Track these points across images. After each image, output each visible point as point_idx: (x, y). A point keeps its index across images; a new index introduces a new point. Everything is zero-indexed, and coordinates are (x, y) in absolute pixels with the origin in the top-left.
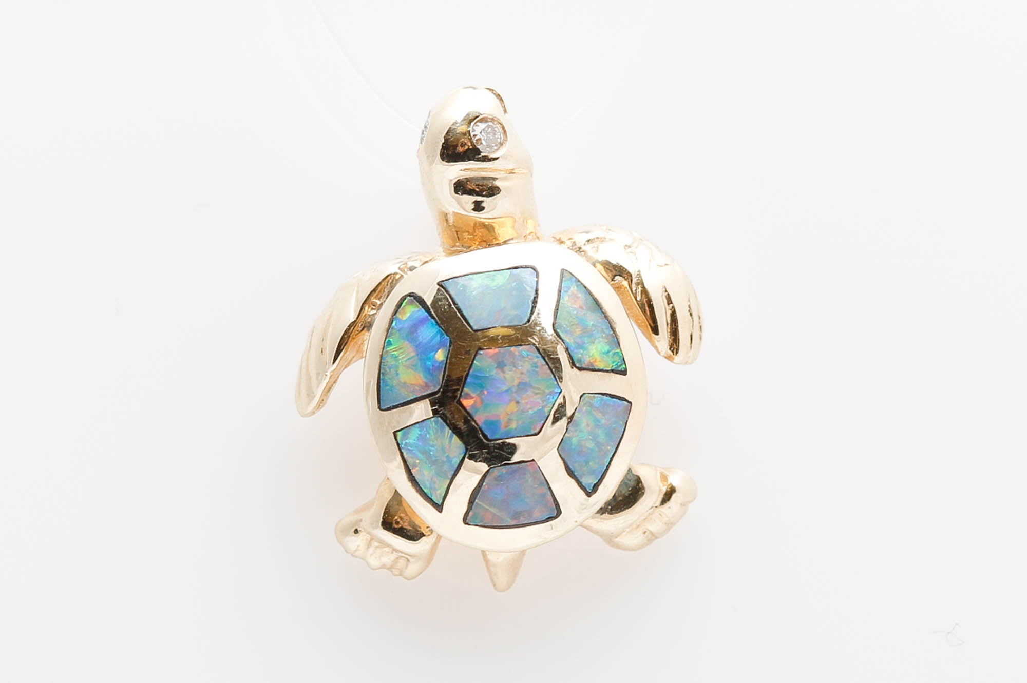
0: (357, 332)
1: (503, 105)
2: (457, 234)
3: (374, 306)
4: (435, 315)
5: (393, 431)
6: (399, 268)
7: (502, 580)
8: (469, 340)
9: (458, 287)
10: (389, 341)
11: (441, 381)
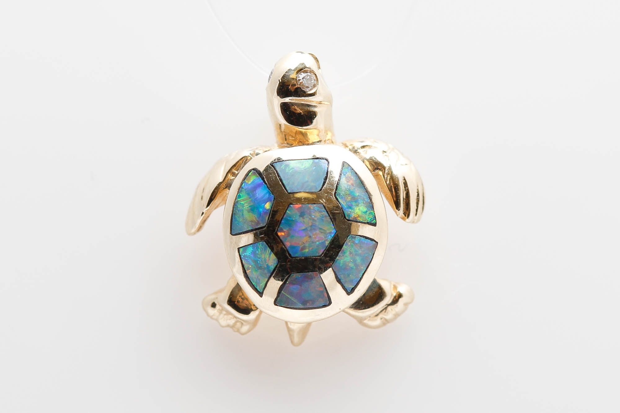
0: (222, 188)
1: (318, 64)
2: (285, 136)
3: (234, 174)
4: (267, 182)
5: (238, 247)
6: (250, 154)
7: (296, 339)
8: (285, 198)
9: (282, 167)
10: (240, 195)
11: (267, 220)
